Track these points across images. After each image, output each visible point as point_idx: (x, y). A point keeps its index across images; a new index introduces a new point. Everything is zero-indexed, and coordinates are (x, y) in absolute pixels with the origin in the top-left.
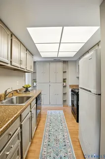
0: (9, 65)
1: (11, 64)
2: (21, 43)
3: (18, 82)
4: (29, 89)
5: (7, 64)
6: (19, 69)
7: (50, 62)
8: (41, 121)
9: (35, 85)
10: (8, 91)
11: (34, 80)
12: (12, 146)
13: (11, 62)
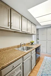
0: (21, 32)
1: (22, 31)
2: (28, 19)
3: (28, 39)
4: (33, 43)
5: (20, 31)
6: (27, 33)
7: (47, 28)
8: (40, 61)
9: (38, 41)
10: (22, 44)
11: (38, 39)
12: (16, 72)
13: (22, 30)
